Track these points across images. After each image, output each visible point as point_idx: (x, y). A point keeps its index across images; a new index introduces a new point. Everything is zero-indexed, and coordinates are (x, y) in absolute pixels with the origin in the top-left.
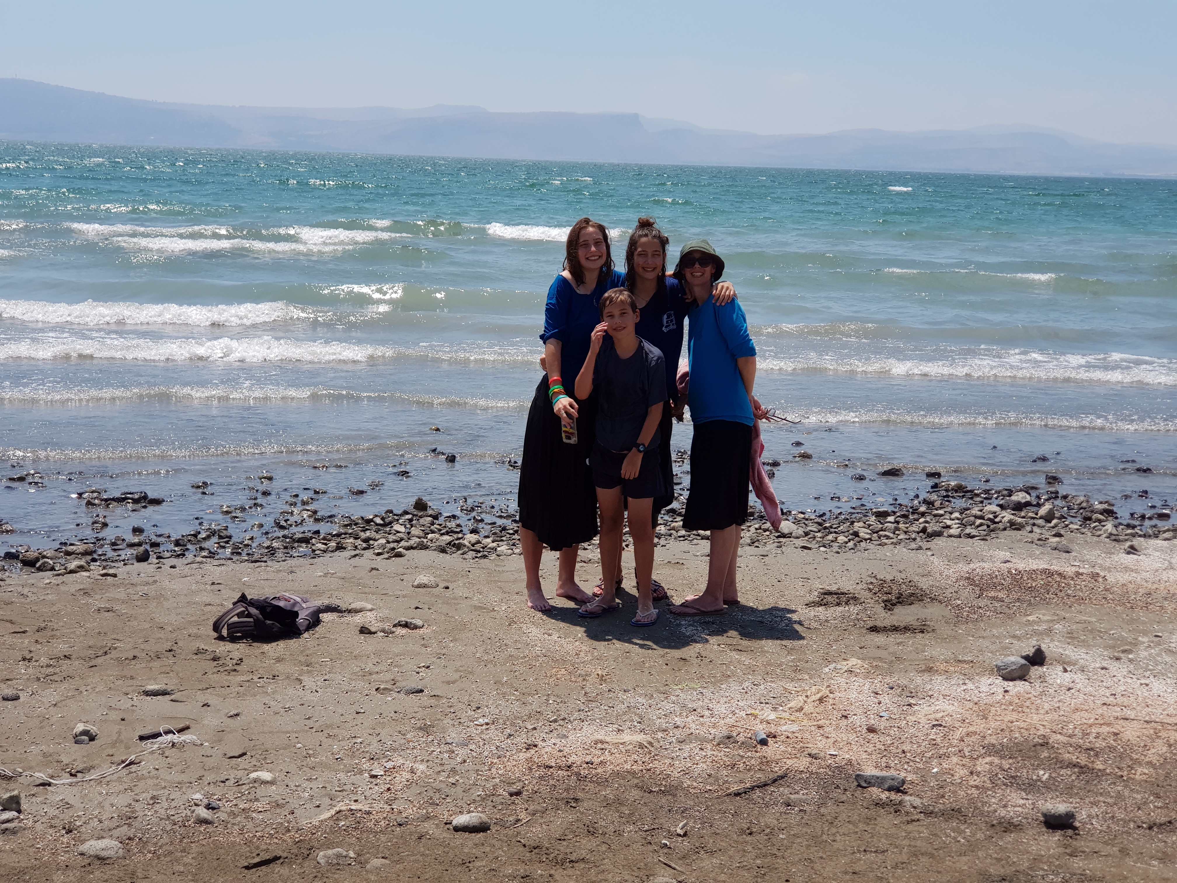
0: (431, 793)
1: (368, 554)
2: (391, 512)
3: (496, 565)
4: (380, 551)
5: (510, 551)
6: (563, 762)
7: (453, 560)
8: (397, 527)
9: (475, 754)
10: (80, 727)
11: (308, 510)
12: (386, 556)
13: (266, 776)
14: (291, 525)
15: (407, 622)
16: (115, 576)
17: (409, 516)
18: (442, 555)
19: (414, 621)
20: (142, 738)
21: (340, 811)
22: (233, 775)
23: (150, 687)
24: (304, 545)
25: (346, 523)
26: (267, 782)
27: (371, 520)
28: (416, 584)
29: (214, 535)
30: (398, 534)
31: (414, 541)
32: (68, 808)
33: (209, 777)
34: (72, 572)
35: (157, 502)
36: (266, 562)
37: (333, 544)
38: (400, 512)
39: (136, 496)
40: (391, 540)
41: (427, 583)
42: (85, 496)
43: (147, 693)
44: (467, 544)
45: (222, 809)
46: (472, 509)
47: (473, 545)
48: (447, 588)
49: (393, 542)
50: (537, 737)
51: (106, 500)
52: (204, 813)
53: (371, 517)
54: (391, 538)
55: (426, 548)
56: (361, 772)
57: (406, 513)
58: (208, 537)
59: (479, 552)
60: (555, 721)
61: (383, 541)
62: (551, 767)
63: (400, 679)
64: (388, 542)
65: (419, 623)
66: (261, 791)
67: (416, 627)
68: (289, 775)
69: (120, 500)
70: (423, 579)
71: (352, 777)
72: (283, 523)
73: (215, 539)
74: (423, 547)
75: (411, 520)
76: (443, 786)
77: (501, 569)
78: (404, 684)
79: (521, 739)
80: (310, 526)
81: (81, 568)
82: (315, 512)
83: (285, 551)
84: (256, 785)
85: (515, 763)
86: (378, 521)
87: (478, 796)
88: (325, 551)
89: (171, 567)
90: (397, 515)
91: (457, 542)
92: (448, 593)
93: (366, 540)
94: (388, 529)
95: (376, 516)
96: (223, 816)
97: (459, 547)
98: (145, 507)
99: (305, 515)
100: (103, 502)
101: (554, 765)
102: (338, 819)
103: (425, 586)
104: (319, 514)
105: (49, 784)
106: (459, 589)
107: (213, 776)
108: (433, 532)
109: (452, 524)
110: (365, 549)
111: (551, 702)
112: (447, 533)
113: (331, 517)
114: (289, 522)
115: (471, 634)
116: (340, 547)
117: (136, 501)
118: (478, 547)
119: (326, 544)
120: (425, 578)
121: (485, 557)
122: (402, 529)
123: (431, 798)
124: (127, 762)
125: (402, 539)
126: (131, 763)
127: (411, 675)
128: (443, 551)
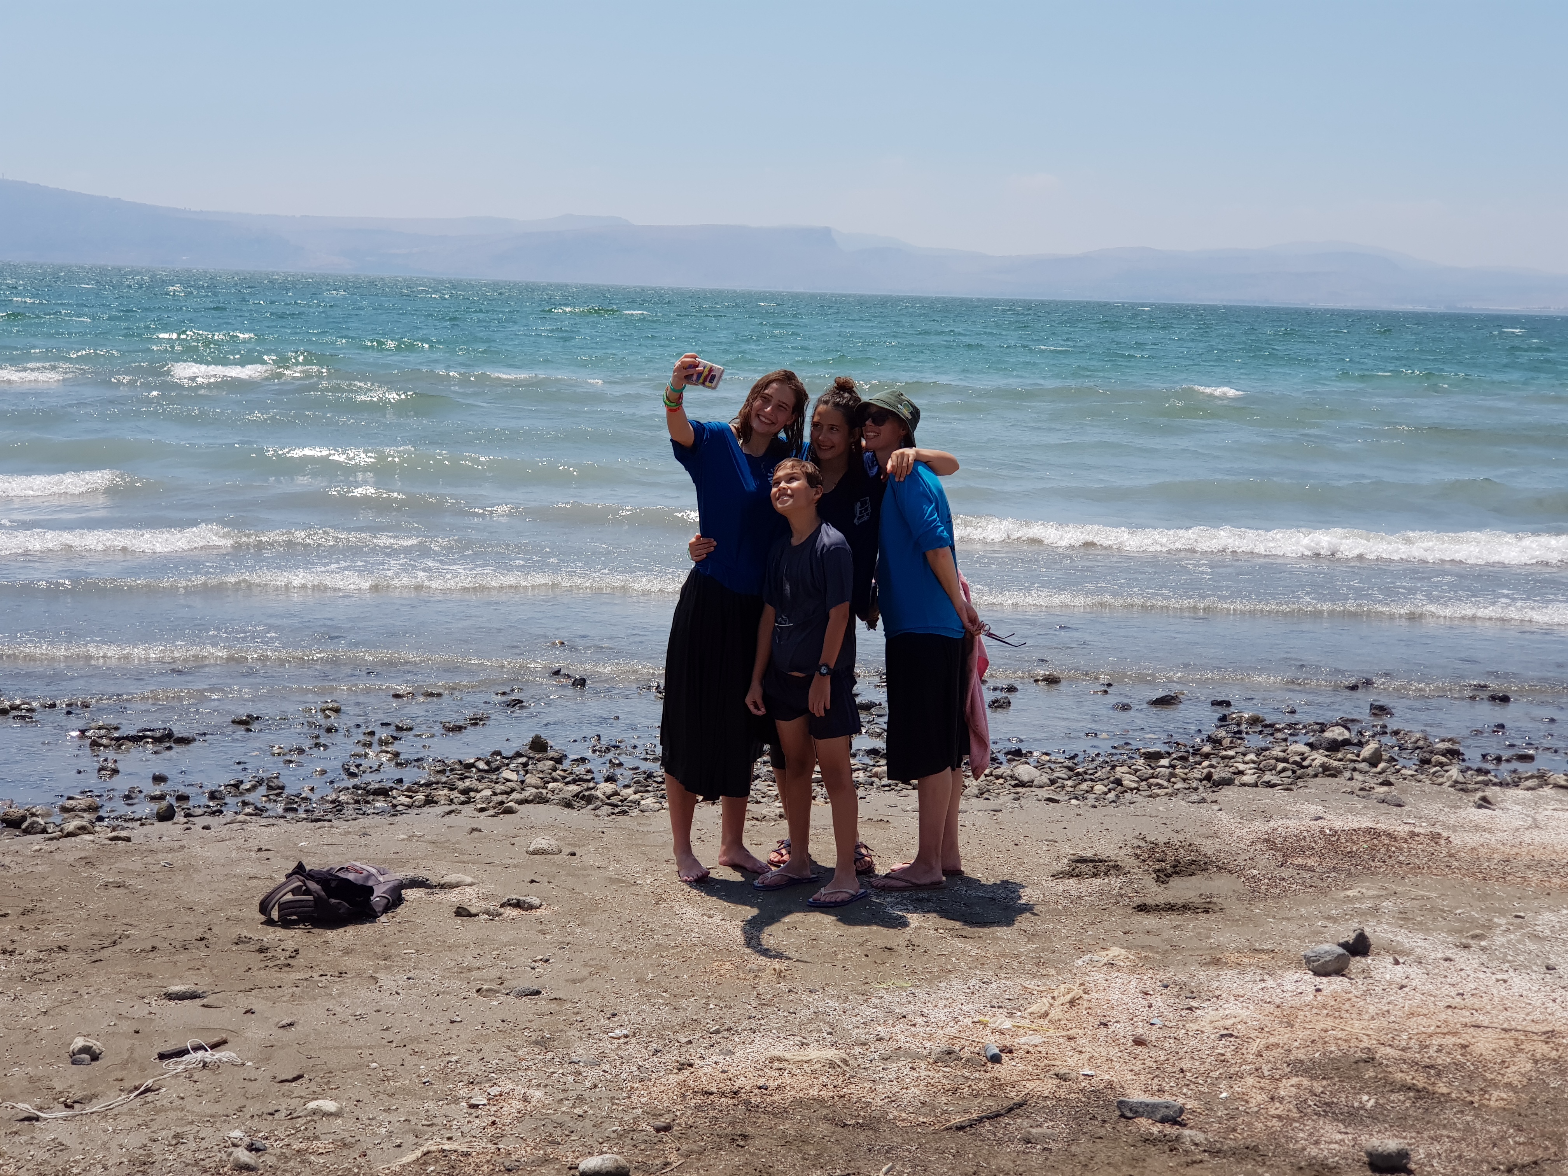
0: (550, 1128)
1: (468, 809)
2: (498, 753)
3: (639, 824)
4: (484, 806)
5: (658, 806)
6: (727, 1087)
7: (582, 817)
8: (506, 774)
9: (609, 1077)
10: (79, 1042)
11: (387, 752)
12: (492, 812)
13: (329, 1105)
14: (364, 772)
15: (518, 901)
16: (128, 840)
17: (523, 760)
18: (567, 811)
19: (528, 899)
20: (162, 1057)
21: (428, 1152)
22: (284, 1105)
23: (174, 989)
24: (381, 798)
25: (438, 769)
26: (331, 1114)
27: (472, 765)
28: (531, 849)
29: (261, 785)
30: (508, 783)
31: (529, 792)
32: (61, 1150)
33: (251, 1109)
34: (70, 835)
35: (184, 741)
36: (330, 821)
37: (420, 797)
38: (510, 754)
39: (158, 734)
40: (498, 791)
41: (546, 847)
42: (88, 734)
43: (170, 997)
44: (600, 795)
45: (270, 1150)
46: (608, 750)
47: (608, 798)
48: (573, 854)
49: (501, 794)
50: (693, 1054)
51: (118, 739)
52: (244, 1156)
53: (472, 761)
54: (499, 788)
55: (546, 801)
56: (456, 1100)
57: (519, 755)
58: (254, 788)
59: (617, 806)
60: (717, 1032)
61: (488, 792)
62: (711, 1094)
63: (509, 977)
64: (495, 794)
65: (536, 901)
66: (323, 1126)
67: (531, 907)
68: (360, 1104)
69: (135, 739)
70: (541, 842)
71: (445, 1107)
72: (353, 769)
73: (262, 790)
74: (541, 800)
75: (525, 765)
76: (567, 1118)
77: (645, 830)
78: (514, 983)
79: (672, 1057)
80: (390, 773)
81: (83, 829)
82: (397, 755)
83: (356, 806)
84: (315, 1118)
85: (662, 1088)
86: (482, 765)
87: (614, 1131)
88: (409, 807)
89: (204, 828)
90: (507, 758)
91: (586, 793)
92: (574, 861)
93: (465, 792)
94: (494, 777)
95: (479, 759)
96: (271, 1160)
97: (589, 800)
98: (169, 748)
99: (384, 758)
100: (114, 742)
101: (714, 1090)
102: (425, 1163)
103: (543, 852)
104: (401, 757)
105: (37, 1119)
106: (589, 856)
107: (258, 1106)
108: (555, 780)
109: (580, 770)
110: (463, 803)
111: (711, 1006)
112: (574, 782)
113: (418, 760)
114: (361, 768)
115: (605, 916)
116: (430, 801)
117: (157, 740)
118: (615, 800)
119: (411, 797)
120: (543, 842)
121: (624, 813)
122: (513, 776)
123: (550, 1135)
124: (142, 1089)
125: (513, 790)
126: (148, 1090)
127: (525, 971)
128: (568, 805)
